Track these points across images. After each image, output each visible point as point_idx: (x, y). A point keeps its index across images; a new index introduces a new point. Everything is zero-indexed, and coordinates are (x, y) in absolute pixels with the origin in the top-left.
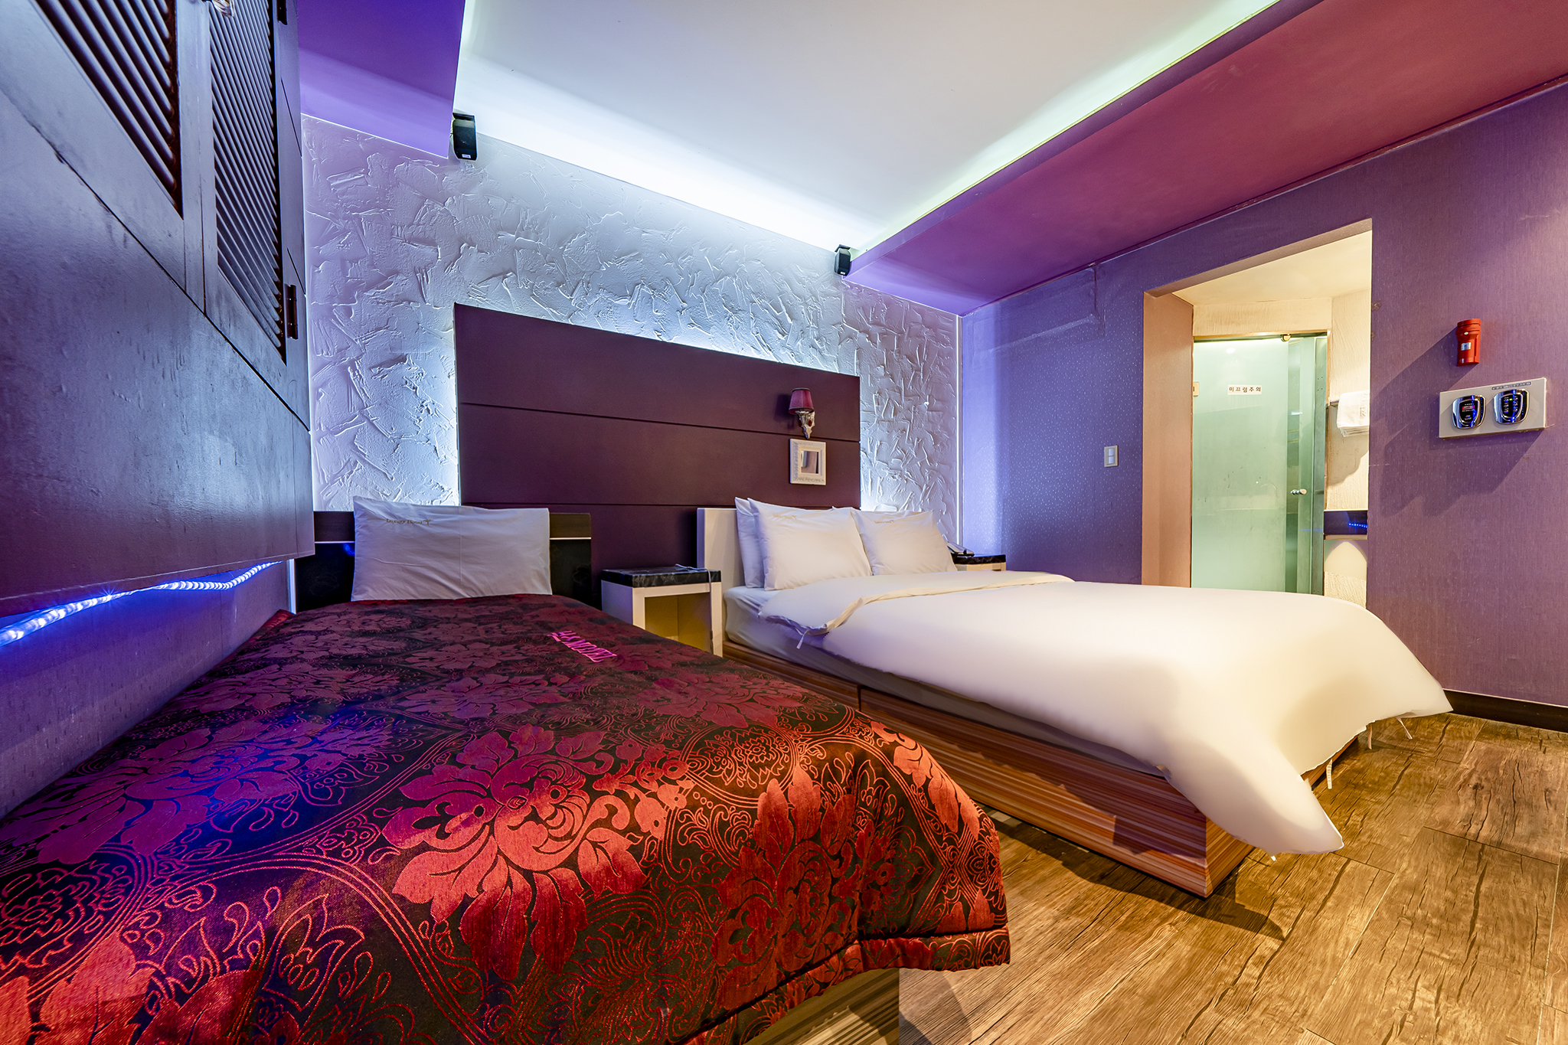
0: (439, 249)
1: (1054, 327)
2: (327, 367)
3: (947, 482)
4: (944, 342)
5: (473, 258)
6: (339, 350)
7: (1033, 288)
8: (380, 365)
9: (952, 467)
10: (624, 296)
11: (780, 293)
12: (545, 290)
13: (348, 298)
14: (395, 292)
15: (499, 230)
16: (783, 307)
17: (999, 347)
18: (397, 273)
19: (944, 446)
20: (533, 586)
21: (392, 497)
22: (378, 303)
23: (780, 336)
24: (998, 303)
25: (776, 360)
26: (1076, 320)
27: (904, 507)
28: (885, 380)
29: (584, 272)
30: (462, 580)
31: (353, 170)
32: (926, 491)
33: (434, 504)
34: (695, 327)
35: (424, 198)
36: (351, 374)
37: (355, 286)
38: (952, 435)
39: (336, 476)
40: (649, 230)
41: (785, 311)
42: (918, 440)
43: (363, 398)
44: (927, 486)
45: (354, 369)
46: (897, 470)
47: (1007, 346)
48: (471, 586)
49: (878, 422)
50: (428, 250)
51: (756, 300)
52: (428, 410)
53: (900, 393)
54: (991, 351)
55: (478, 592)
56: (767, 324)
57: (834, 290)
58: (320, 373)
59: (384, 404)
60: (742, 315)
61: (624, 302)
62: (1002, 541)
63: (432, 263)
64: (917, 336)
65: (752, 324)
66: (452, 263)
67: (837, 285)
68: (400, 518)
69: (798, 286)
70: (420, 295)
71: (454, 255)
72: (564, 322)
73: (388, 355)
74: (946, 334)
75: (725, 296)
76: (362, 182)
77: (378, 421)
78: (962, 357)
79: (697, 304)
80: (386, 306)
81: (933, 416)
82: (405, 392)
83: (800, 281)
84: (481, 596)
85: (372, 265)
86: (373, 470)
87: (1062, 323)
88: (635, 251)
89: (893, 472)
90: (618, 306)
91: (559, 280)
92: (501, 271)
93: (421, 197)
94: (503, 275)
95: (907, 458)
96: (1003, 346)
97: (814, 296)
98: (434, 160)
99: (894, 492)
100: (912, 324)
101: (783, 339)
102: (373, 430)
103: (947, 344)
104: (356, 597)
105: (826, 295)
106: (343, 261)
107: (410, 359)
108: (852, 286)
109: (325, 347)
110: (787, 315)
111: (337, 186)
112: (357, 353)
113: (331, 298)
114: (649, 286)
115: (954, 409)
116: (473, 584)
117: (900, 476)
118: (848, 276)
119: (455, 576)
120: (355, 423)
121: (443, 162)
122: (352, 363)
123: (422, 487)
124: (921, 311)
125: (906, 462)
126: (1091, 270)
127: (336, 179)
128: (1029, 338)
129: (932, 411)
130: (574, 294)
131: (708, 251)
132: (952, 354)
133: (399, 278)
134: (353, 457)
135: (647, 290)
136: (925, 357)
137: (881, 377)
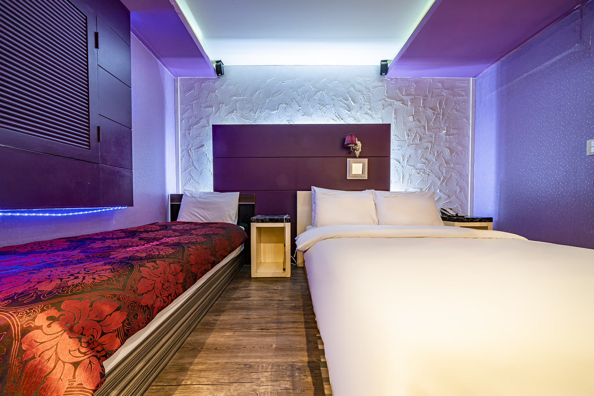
0: (214, 108)
1: (542, 64)
2: (185, 151)
3: (461, 175)
4: (460, 95)
5: (224, 108)
6: (187, 146)
7: (525, 43)
8: (197, 148)
9: (464, 165)
10: (275, 110)
11: (348, 92)
12: (246, 114)
13: (189, 129)
14: (201, 125)
15: (231, 97)
16: (350, 98)
17: (499, 89)
18: (202, 118)
19: (458, 154)
20: (227, 220)
21: (200, 189)
22: (197, 129)
23: (348, 112)
24: (498, 62)
25: (345, 123)
26: (561, 53)
27: (426, 189)
28: (413, 123)
29: (260, 104)
30: (205, 216)
31: (191, 90)
32: (443, 181)
33: (211, 191)
34: (305, 116)
35: (209, 93)
36: (190, 152)
37: (191, 125)
38: (466, 147)
39: (186, 183)
40: (285, 81)
41: (350, 100)
42: (438, 152)
43: (193, 159)
44: (444, 177)
45: (191, 151)
46: (422, 169)
47: (505, 86)
48: (207, 219)
49: (408, 145)
50: (210, 109)
51: (335, 98)
52: (210, 161)
53: (425, 128)
54: (494, 93)
55: (209, 221)
56: (341, 108)
57: (380, 84)
58: (182, 153)
59: (198, 160)
60: (327, 106)
61: (275, 112)
62: (499, 209)
63: (212, 113)
64: (438, 96)
65: (333, 109)
66: (217, 112)
67: (382, 81)
68: (193, 196)
69: (359, 87)
70: (208, 124)
71: (218, 109)
72: (253, 124)
73: (199, 145)
74: (462, 91)
75: (319, 100)
76: (193, 93)
77: (196, 165)
78: (475, 102)
79: (306, 106)
80: (199, 129)
81: (450, 139)
82: (204, 156)
83: (360, 84)
84: (210, 222)
85: (196, 118)
86: (195, 181)
87: (549, 59)
88: (280, 91)
89: (418, 171)
90: (273, 114)
91: (251, 109)
92: (232, 111)
93: (208, 93)
94: (233, 112)
95: (429, 163)
96: (502, 88)
97: (368, 89)
98: (212, 79)
99: (419, 181)
100: (434, 90)
101: (349, 113)
102: (195, 168)
103: (463, 96)
104: (178, 220)
105: (375, 87)
106: (188, 118)
107: (205, 145)
108: (391, 79)
109: (184, 145)
110: (352, 102)
111: (187, 96)
112: (192, 146)
113: (185, 130)
114: (285, 104)
115: (468, 133)
116: (208, 218)
117: (424, 173)
118: (388, 74)
119: (203, 215)
120: (191, 167)
121: (215, 79)
122: (190, 149)
123: (208, 186)
124: (441, 82)
125: (428, 165)
126: (578, 11)
127: (187, 94)
128: (522, 77)
129: (449, 135)
130: (256, 113)
131: (311, 83)
132: (467, 101)
133: (202, 120)
134: (190, 177)
135: (284, 105)
136: (444, 106)
137: (411, 122)
